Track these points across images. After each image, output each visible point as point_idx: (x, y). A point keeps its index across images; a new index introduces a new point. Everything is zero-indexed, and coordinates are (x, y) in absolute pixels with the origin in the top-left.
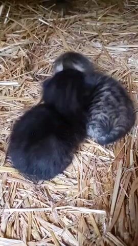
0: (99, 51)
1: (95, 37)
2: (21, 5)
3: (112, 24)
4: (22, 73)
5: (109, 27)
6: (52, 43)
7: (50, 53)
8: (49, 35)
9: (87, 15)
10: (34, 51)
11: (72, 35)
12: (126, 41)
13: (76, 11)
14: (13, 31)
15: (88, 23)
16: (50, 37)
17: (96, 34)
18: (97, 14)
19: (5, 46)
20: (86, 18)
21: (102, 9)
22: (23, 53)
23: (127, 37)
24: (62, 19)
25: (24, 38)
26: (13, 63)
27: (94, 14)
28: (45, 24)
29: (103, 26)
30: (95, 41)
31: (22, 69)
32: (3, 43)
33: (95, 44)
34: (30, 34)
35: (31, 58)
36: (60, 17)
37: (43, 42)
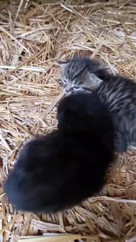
0: (121, 41)
1: (117, 26)
3: (134, 13)
4: (47, 59)
5: (131, 16)
6: (74, 30)
7: (73, 40)
8: (71, 21)
9: (108, 3)
10: (57, 37)
11: (94, 22)
14: (35, 16)
15: (109, 12)
16: (72, 23)
17: (119, 23)
18: (118, 3)
19: (28, 30)
20: (107, 6)
22: (47, 38)
24: (83, 6)
25: (47, 23)
26: (38, 48)
27: (115, 3)
28: (67, 11)
29: (125, 15)
30: (118, 30)
31: (47, 54)
32: (27, 27)
33: (118, 33)
34: (54, 19)
35: (55, 43)
36: (80, 4)
37: (66, 28)
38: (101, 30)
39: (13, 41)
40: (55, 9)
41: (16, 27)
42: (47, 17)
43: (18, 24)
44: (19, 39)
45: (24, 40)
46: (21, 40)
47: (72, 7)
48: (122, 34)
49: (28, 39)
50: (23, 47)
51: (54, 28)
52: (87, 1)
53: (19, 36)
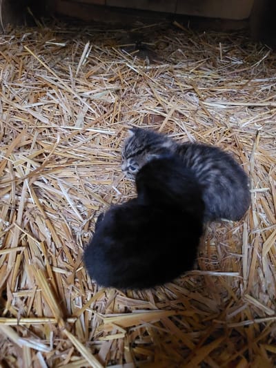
0: (194, 107)
1: (189, 90)
2: (97, 47)
3: (206, 78)
4: (115, 121)
5: (203, 81)
6: (142, 93)
7: (140, 103)
8: (138, 82)
9: (176, 66)
10: (123, 98)
11: (164, 85)
12: (225, 99)
13: (162, 60)
14: (97, 74)
15: (178, 76)
16: (139, 85)
17: (191, 87)
18: (188, 67)
20: (175, 69)
21: (193, 61)
22: (113, 99)
23: (227, 94)
24: (148, 67)
25: (111, 82)
26: (105, 109)
27: (184, 66)
28: (133, 70)
29: (197, 80)
30: (190, 95)
31: (117, 116)
32: (91, 85)
33: (190, 98)
34: (121, 78)
36: (146, 65)
37: (133, 90)
38: (171, 94)
39: (76, 99)
41: (77, 84)
42: (111, 77)
43: (80, 81)
44: (82, 97)
45: (88, 98)
46: (85, 99)
47: (138, 67)
48: (197, 100)
49: (92, 97)
50: (88, 106)
51: (120, 87)
52: (152, 62)
53: (81, 95)
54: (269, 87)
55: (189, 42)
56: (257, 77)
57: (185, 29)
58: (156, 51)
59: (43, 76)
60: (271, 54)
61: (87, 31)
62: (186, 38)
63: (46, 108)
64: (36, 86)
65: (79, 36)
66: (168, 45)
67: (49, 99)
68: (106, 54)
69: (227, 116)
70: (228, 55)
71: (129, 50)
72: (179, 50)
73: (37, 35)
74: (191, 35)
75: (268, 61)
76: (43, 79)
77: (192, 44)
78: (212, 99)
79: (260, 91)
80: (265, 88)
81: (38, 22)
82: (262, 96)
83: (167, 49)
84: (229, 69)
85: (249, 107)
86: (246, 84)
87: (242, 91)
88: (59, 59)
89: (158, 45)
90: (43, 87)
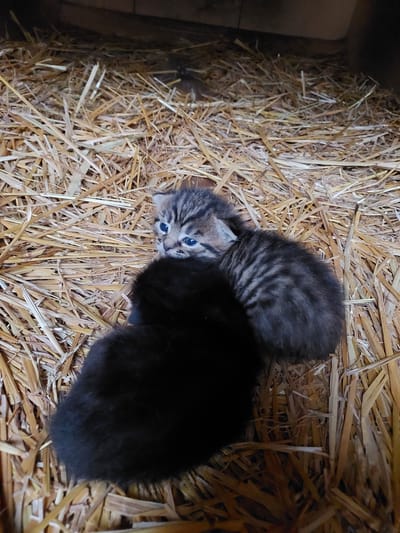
0: (261, 167)
1: (254, 141)
2: (117, 74)
3: (281, 124)
4: (134, 186)
5: (276, 128)
6: (180, 143)
7: (178, 159)
8: (175, 127)
9: (236, 105)
10: (150, 151)
11: (215, 133)
12: (308, 155)
13: (215, 95)
14: (109, 113)
15: (239, 118)
16: (177, 131)
17: (257, 136)
18: (254, 106)
19: (98, 135)
20: (235, 109)
21: (261, 98)
22: (133, 152)
23: (311, 147)
24: (193, 105)
25: (132, 126)
26: (117, 167)
27: (248, 105)
28: (168, 109)
29: (266, 126)
30: (256, 148)
31: (135, 179)
32: (97, 130)
33: (255, 153)
34: (147, 120)
35: (147, 162)
36: (190, 102)
37: (167, 138)
38: (226, 146)
39: (71, 151)
40: (146, 105)
41: (75, 128)
42: (133, 117)
43: (81, 124)
44: (82, 148)
45: (91, 150)
46: (86, 152)
47: (177, 105)
48: (265, 156)
49: (98, 149)
50: (89, 162)
51: (145, 135)
52: (200, 98)
53: (81, 144)
54: (375, 139)
55: (257, 70)
56: (358, 124)
57: (252, 52)
58: (208, 81)
59: (22, 115)
60: (377, 91)
61: (104, 50)
62: (253, 63)
63: (22, 164)
64: (11, 129)
65: (91, 57)
66: (225, 73)
67: (29, 150)
68: (131, 85)
69: (311, 182)
70: (315, 91)
71: (167, 79)
72: (242, 81)
73: (24, 53)
74: (261, 61)
75: (373, 99)
76: (21, 119)
77: (261, 73)
78: (289, 155)
79: (361, 144)
80: (369, 140)
81: (27, 34)
82: (364, 152)
83: (223, 79)
84: (316, 110)
85: (345, 168)
86: (341, 134)
87: (334, 144)
88: (55, 90)
89: (210, 72)
90: (22, 131)
